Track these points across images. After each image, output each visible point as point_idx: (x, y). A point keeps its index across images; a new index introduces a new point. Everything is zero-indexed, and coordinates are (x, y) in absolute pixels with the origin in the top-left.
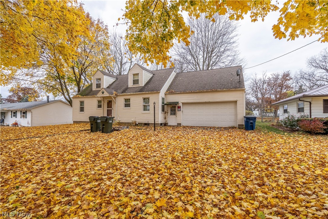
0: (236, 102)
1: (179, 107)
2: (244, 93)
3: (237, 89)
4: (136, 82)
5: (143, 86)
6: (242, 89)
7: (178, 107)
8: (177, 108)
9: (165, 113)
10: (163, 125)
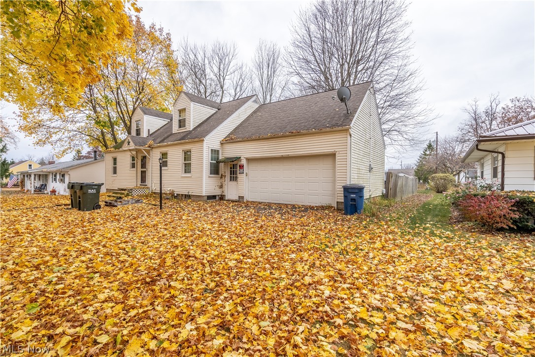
0: (333, 155)
1: (242, 167)
2: (349, 136)
3: (334, 129)
4: (182, 123)
5: (191, 129)
6: (344, 128)
7: (240, 167)
8: (238, 168)
9: (221, 178)
10: (217, 198)
